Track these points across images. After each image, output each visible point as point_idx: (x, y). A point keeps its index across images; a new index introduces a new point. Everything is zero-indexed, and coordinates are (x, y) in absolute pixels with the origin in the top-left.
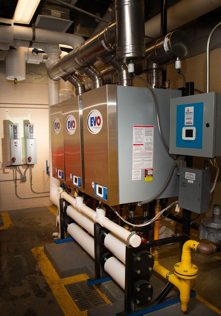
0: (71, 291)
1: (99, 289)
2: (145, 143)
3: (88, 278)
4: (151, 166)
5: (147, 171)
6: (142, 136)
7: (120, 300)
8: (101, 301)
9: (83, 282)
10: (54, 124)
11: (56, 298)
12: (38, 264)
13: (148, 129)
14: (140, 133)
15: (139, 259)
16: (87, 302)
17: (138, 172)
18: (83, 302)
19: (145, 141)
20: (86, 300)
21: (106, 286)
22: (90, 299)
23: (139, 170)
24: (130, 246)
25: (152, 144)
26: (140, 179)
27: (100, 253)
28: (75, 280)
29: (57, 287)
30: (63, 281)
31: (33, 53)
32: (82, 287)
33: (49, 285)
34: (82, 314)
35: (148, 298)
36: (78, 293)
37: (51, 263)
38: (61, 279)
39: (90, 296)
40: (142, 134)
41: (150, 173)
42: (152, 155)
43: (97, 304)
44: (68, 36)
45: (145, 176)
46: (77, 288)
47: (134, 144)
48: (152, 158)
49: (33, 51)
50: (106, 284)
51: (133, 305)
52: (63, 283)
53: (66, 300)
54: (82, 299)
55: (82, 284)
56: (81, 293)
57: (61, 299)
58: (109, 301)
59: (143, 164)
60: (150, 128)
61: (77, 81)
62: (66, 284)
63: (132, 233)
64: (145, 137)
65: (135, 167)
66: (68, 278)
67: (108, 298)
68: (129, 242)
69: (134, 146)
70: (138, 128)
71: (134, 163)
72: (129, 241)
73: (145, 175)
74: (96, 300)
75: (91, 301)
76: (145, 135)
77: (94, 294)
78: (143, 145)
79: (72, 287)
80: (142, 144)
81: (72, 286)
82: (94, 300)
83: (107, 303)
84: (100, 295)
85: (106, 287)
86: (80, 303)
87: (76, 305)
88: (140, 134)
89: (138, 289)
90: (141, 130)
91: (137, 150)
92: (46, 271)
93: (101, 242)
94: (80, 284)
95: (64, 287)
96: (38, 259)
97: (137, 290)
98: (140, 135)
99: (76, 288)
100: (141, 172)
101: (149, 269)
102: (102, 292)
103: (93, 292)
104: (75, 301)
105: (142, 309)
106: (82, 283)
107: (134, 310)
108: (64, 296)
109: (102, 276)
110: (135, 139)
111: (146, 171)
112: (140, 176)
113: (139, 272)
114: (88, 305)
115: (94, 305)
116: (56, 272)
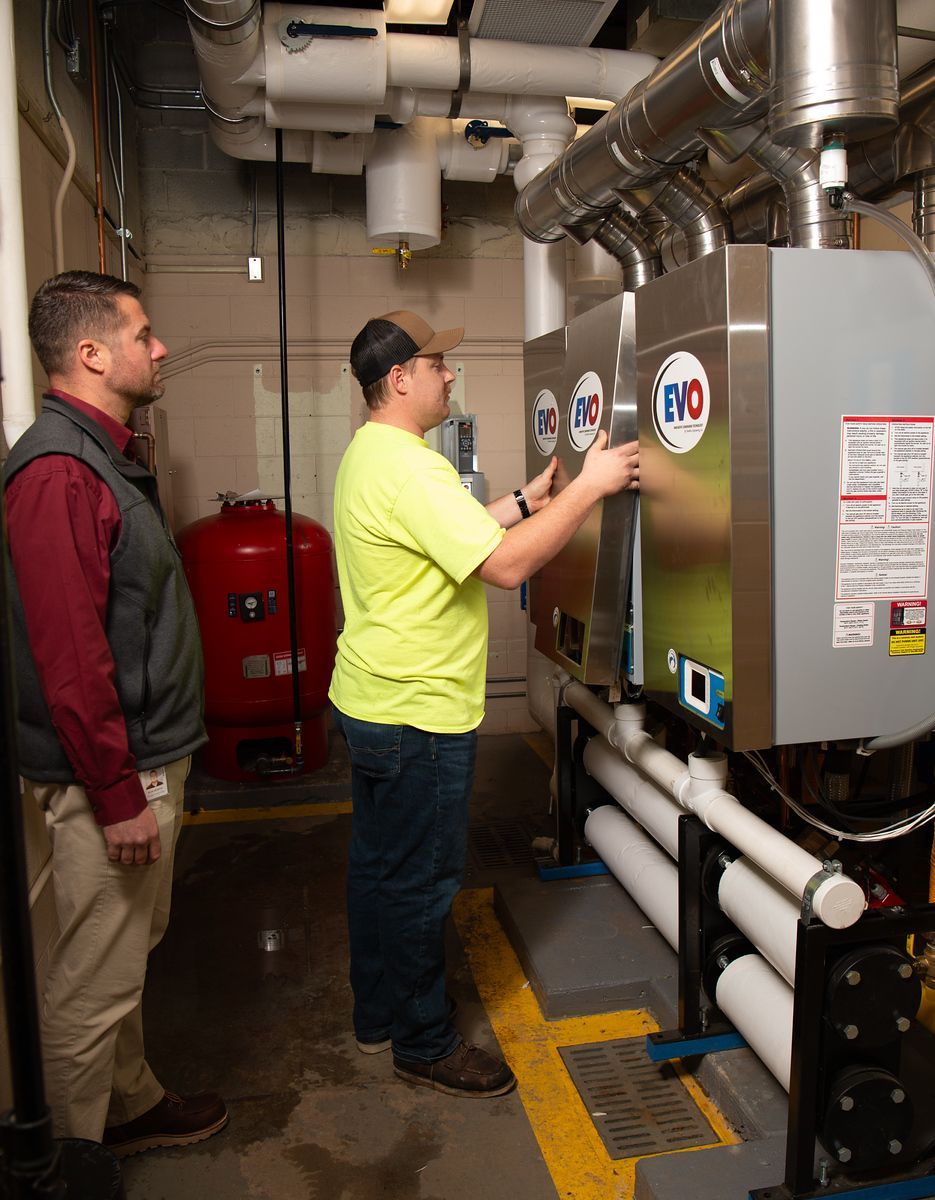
0: (582, 1075)
1: (694, 1077)
2: (896, 491)
3: (655, 1029)
4: (920, 591)
5: (903, 608)
6: (880, 460)
7: (773, 1133)
8: (696, 1127)
9: (633, 1045)
10: (537, 413)
11: (522, 1097)
12: (467, 955)
13: (910, 430)
14: (870, 448)
15: (853, 977)
16: (640, 1126)
17: (860, 612)
18: (624, 1124)
19: (895, 482)
20: (639, 1117)
21: (720, 1070)
22: (653, 1115)
23: (865, 607)
24: (817, 920)
25: (927, 495)
26: (870, 643)
27: (701, 936)
28: (603, 1031)
29: (530, 1051)
30: (553, 1031)
31: (467, 137)
32: (628, 1061)
33: (500, 1042)
34: (615, 1173)
35: (887, 1144)
36: (608, 1083)
37: (515, 957)
38: (547, 1020)
39: (654, 1101)
40: (879, 453)
41: (913, 617)
42: (925, 540)
43: (679, 1139)
44: (597, 58)
45: (893, 633)
46: (608, 1063)
47: (844, 494)
48: (924, 554)
49: (468, 131)
50: (720, 1063)
51: (822, 1163)
52: (554, 1037)
53: (559, 1109)
54: (623, 1111)
55: (628, 1049)
56: (620, 1085)
57: (541, 1100)
58: (730, 1131)
59: (885, 581)
60: (918, 424)
61: (629, 241)
62: (565, 1042)
63: (825, 870)
64: (893, 464)
65: (846, 590)
66: (576, 1021)
67: (726, 1119)
68: (811, 906)
69: (844, 504)
70: (861, 425)
71: (841, 576)
72: (811, 900)
73: (892, 625)
74: (680, 1120)
75: (658, 1123)
76: (897, 458)
77: (672, 1094)
78: (884, 498)
79: (589, 1058)
80: (883, 493)
81: (589, 1054)
82: (671, 1121)
83: (721, 1137)
84: (697, 1101)
85: (723, 1072)
86: (614, 1126)
87: (594, 1132)
88: (871, 453)
89: (847, 1104)
90: (878, 437)
91: (857, 521)
92: (494, 986)
93: (704, 893)
94: (621, 1050)
95: (555, 1054)
96: (468, 936)
97: (839, 1104)
98: (873, 457)
99: (604, 1064)
100: (872, 612)
101: (897, 1025)
102: (704, 1091)
103: (668, 1086)
104: (594, 1114)
105: (863, 1187)
106: (629, 1045)
107: (826, 1187)
108: (554, 1090)
109: (707, 1027)
110: (851, 473)
111: (897, 609)
112: (868, 631)
113: (852, 1032)
114: (643, 1140)
115: (669, 1141)
116: (532, 994)
